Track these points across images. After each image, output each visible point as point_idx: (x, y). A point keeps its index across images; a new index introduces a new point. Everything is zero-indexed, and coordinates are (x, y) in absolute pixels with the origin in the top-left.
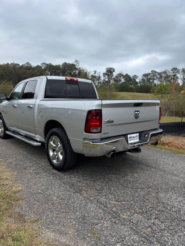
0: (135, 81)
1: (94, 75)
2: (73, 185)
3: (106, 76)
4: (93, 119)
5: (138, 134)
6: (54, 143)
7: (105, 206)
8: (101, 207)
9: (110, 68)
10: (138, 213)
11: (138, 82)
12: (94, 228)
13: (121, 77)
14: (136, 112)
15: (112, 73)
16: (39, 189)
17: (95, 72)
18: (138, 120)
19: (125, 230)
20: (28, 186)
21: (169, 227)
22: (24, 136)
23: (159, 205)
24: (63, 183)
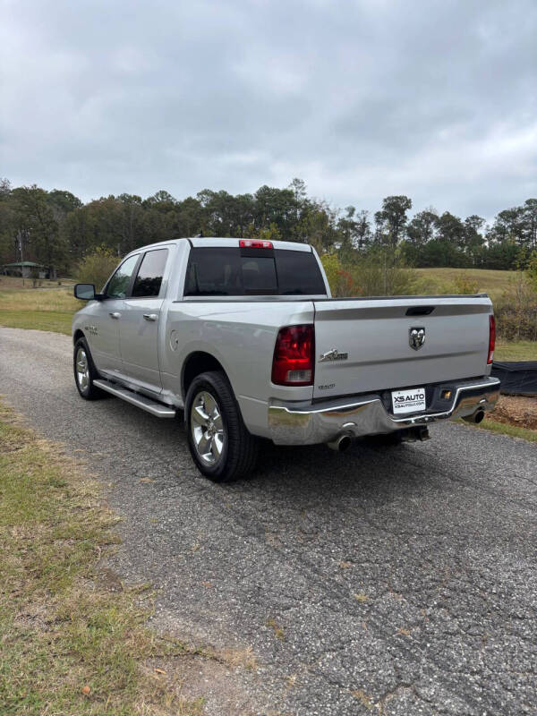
0: (475, 233)
1: (346, 219)
2: (245, 517)
3: (386, 222)
4: (293, 349)
5: (422, 391)
6: (204, 409)
7: (316, 571)
8: (306, 572)
9: (397, 198)
10: (397, 592)
11: (484, 237)
12: (279, 615)
13: (430, 222)
14: (415, 332)
15: (402, 211)
16: (160, 522)
17: (352, 211)
18: (420, 352)
19: (351, 626)
20: (135, 514)
21: (469, 627)
22: (138, 393)
23: (458, 575)
24: (222, 511)
